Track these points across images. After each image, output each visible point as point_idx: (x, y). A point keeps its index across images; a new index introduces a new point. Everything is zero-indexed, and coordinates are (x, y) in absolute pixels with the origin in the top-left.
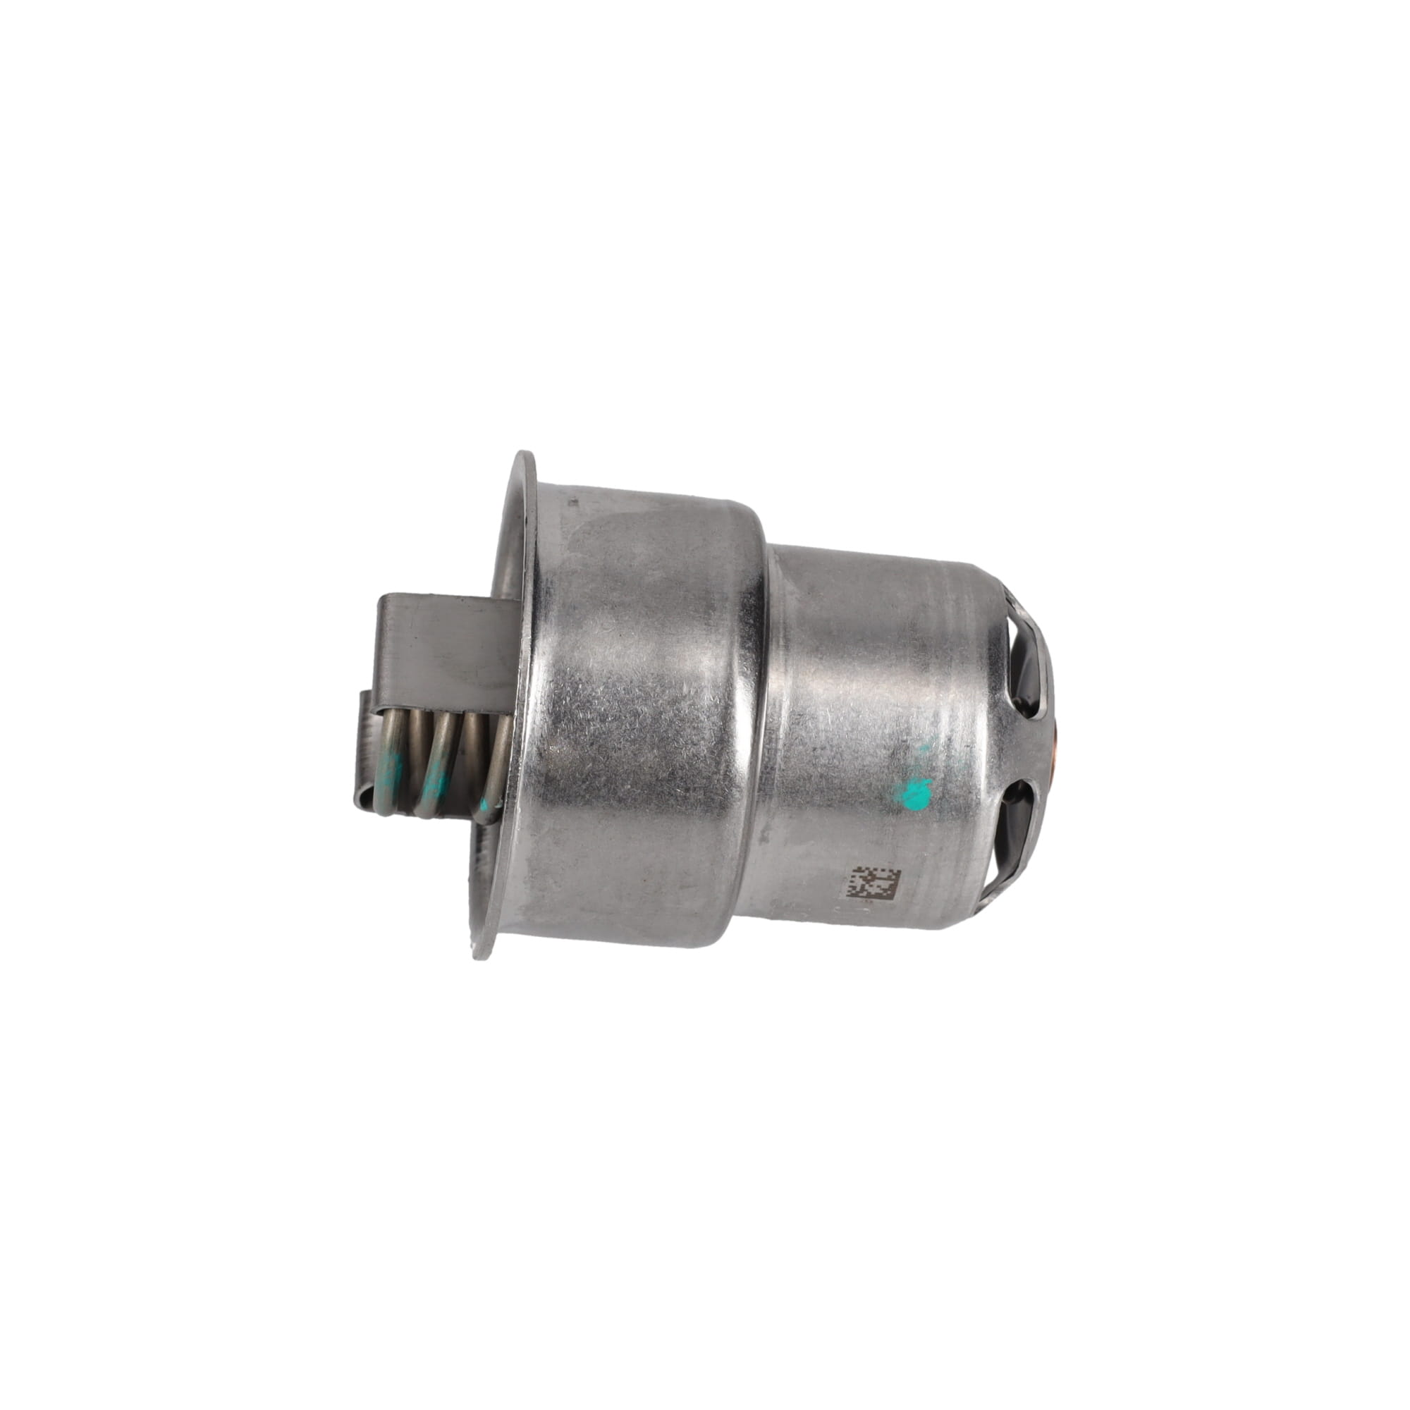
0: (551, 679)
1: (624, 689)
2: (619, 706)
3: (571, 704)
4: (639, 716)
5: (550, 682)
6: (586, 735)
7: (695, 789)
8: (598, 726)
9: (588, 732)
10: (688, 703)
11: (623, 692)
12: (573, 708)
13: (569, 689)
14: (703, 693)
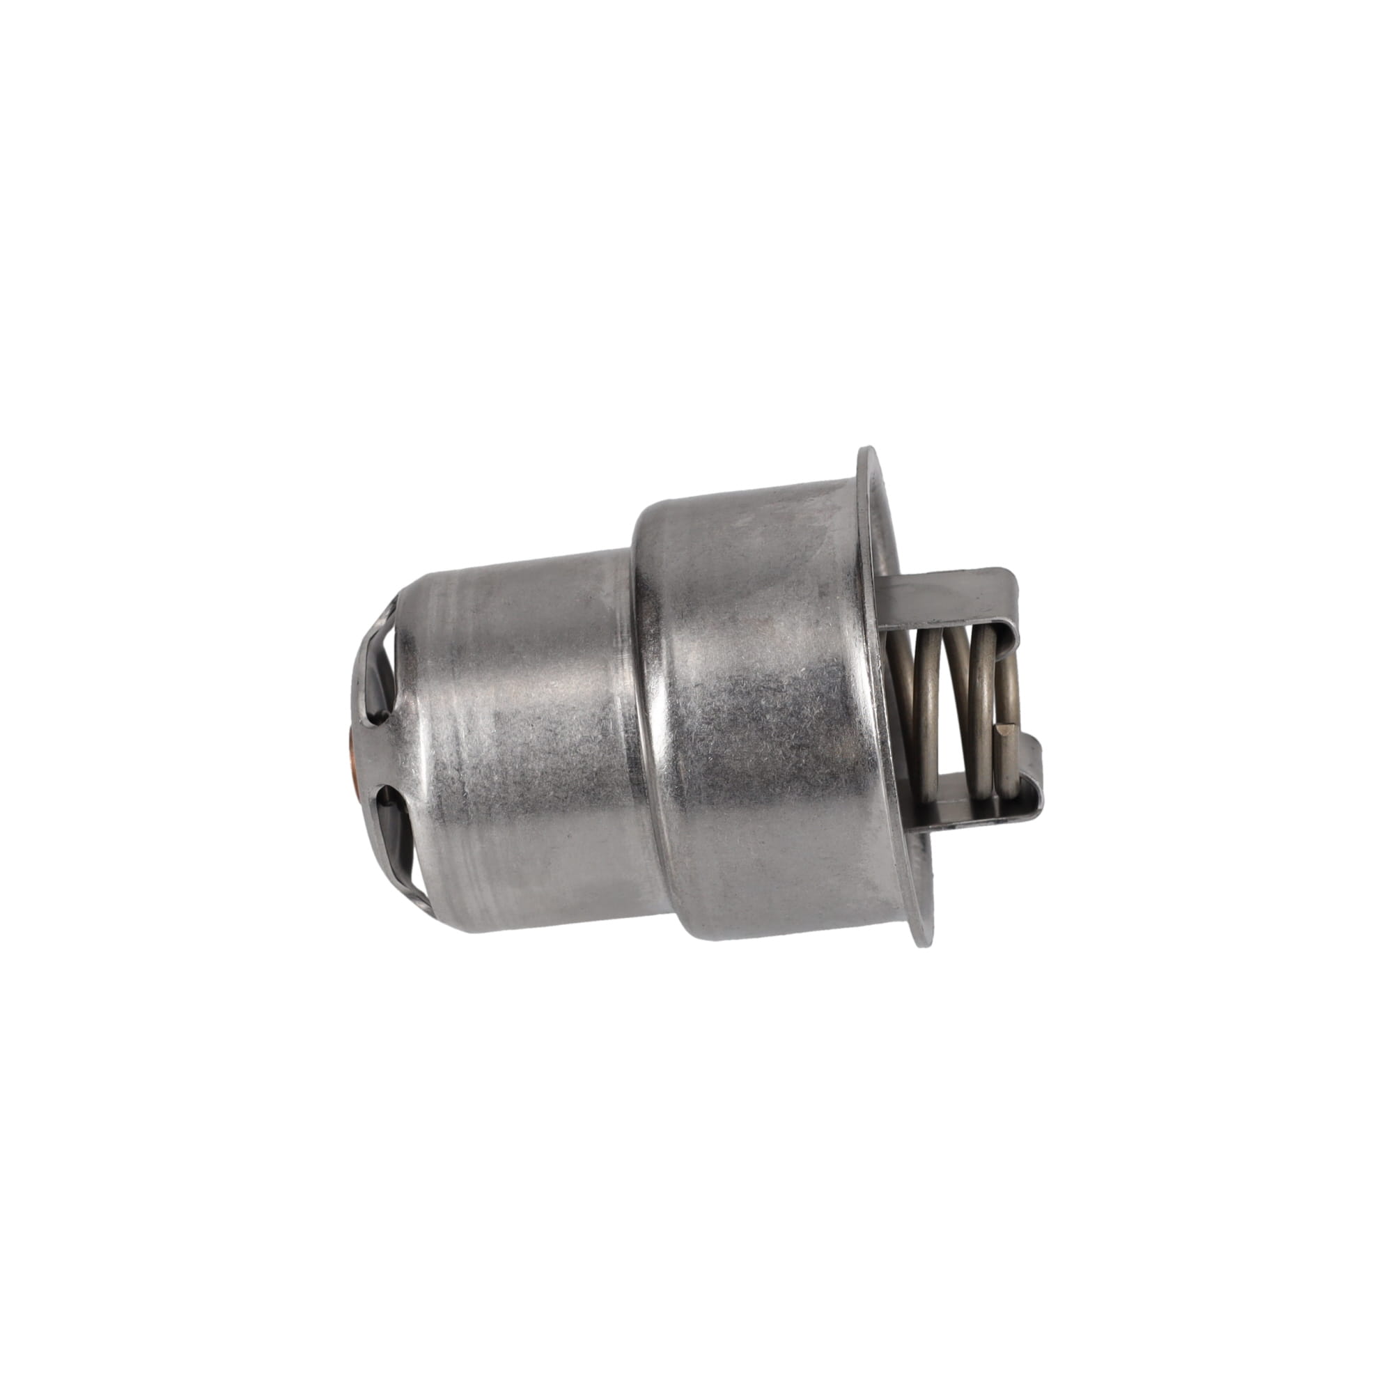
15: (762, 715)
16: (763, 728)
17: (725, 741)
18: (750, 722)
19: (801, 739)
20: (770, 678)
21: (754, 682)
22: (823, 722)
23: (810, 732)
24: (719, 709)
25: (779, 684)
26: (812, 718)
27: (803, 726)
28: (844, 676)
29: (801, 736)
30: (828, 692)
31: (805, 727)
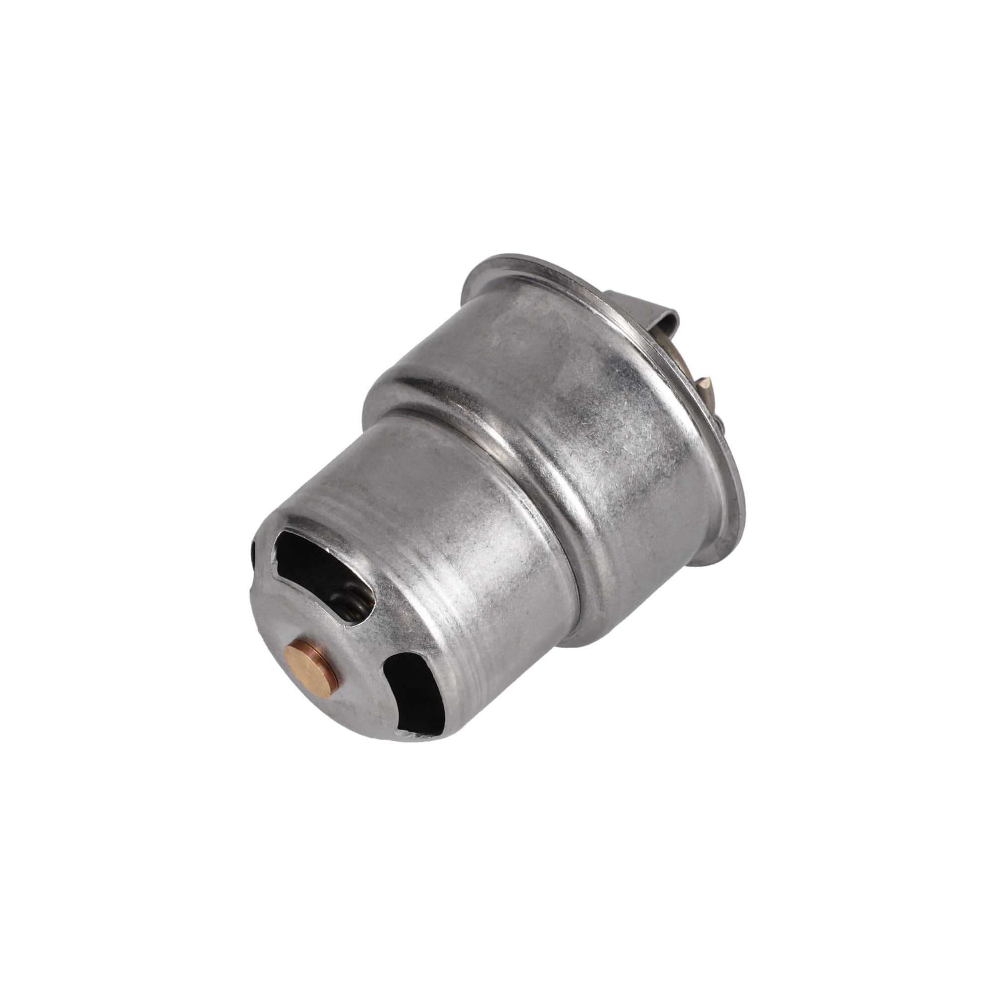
15: (620, 448)
16: (625, 457)
17: (609, 480)
18: (616, 458)
19: (651, 449)
20: (611, 421)
21: (603, 430)
22: (657, 430)
23: (654, 441)
24: (594, 461)
25: (618, 422)
26: (649, 432)
27: (648, 440)
28: (652, 392)
29: (650, 447)
30: (650, 408)
31: (649, 440)
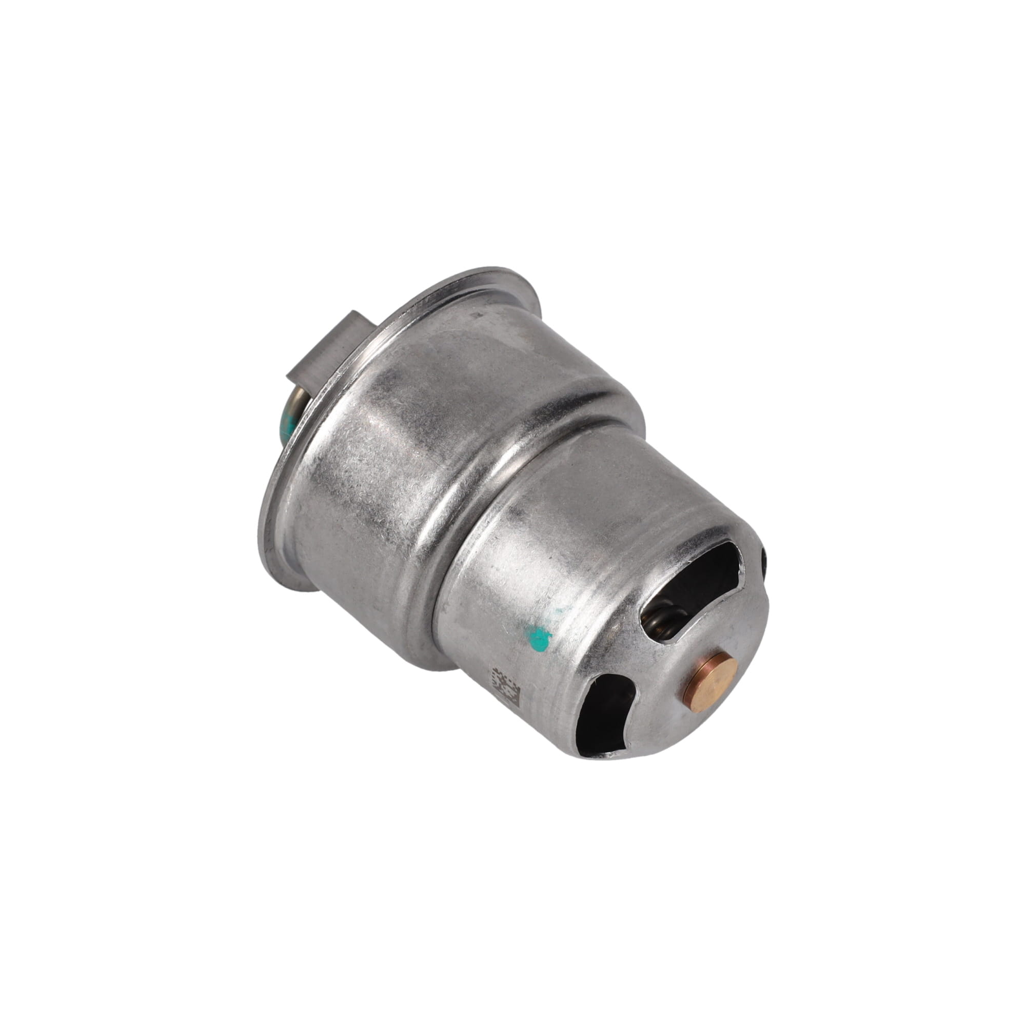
0: (346, 413)
1: (384, 448)
2: (374, 456)
3: (348, 437)
4: (382, 471)
5: (345, 415)
6: (345, 463)
7: (392, 543)
8: (356, 462)
9: (348, 462)
10: (416, 481)
11: (383, 449)
12: (348, 440)
13: (352, 426)
14: (428, 481)
